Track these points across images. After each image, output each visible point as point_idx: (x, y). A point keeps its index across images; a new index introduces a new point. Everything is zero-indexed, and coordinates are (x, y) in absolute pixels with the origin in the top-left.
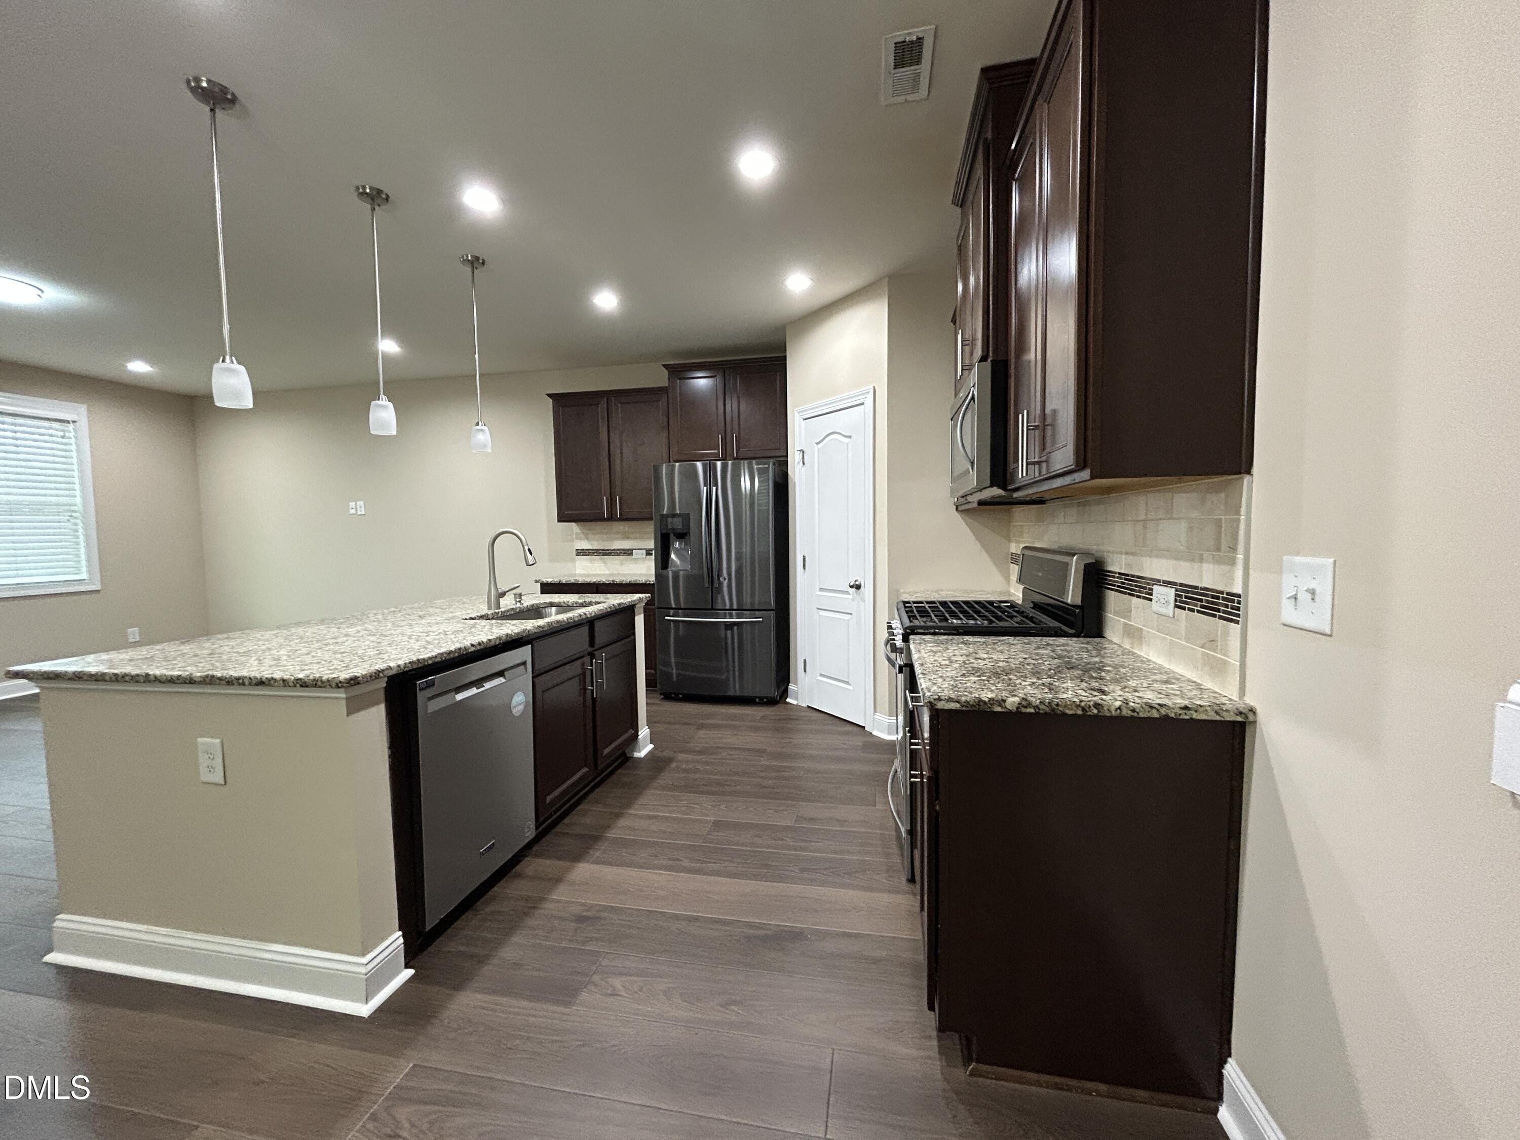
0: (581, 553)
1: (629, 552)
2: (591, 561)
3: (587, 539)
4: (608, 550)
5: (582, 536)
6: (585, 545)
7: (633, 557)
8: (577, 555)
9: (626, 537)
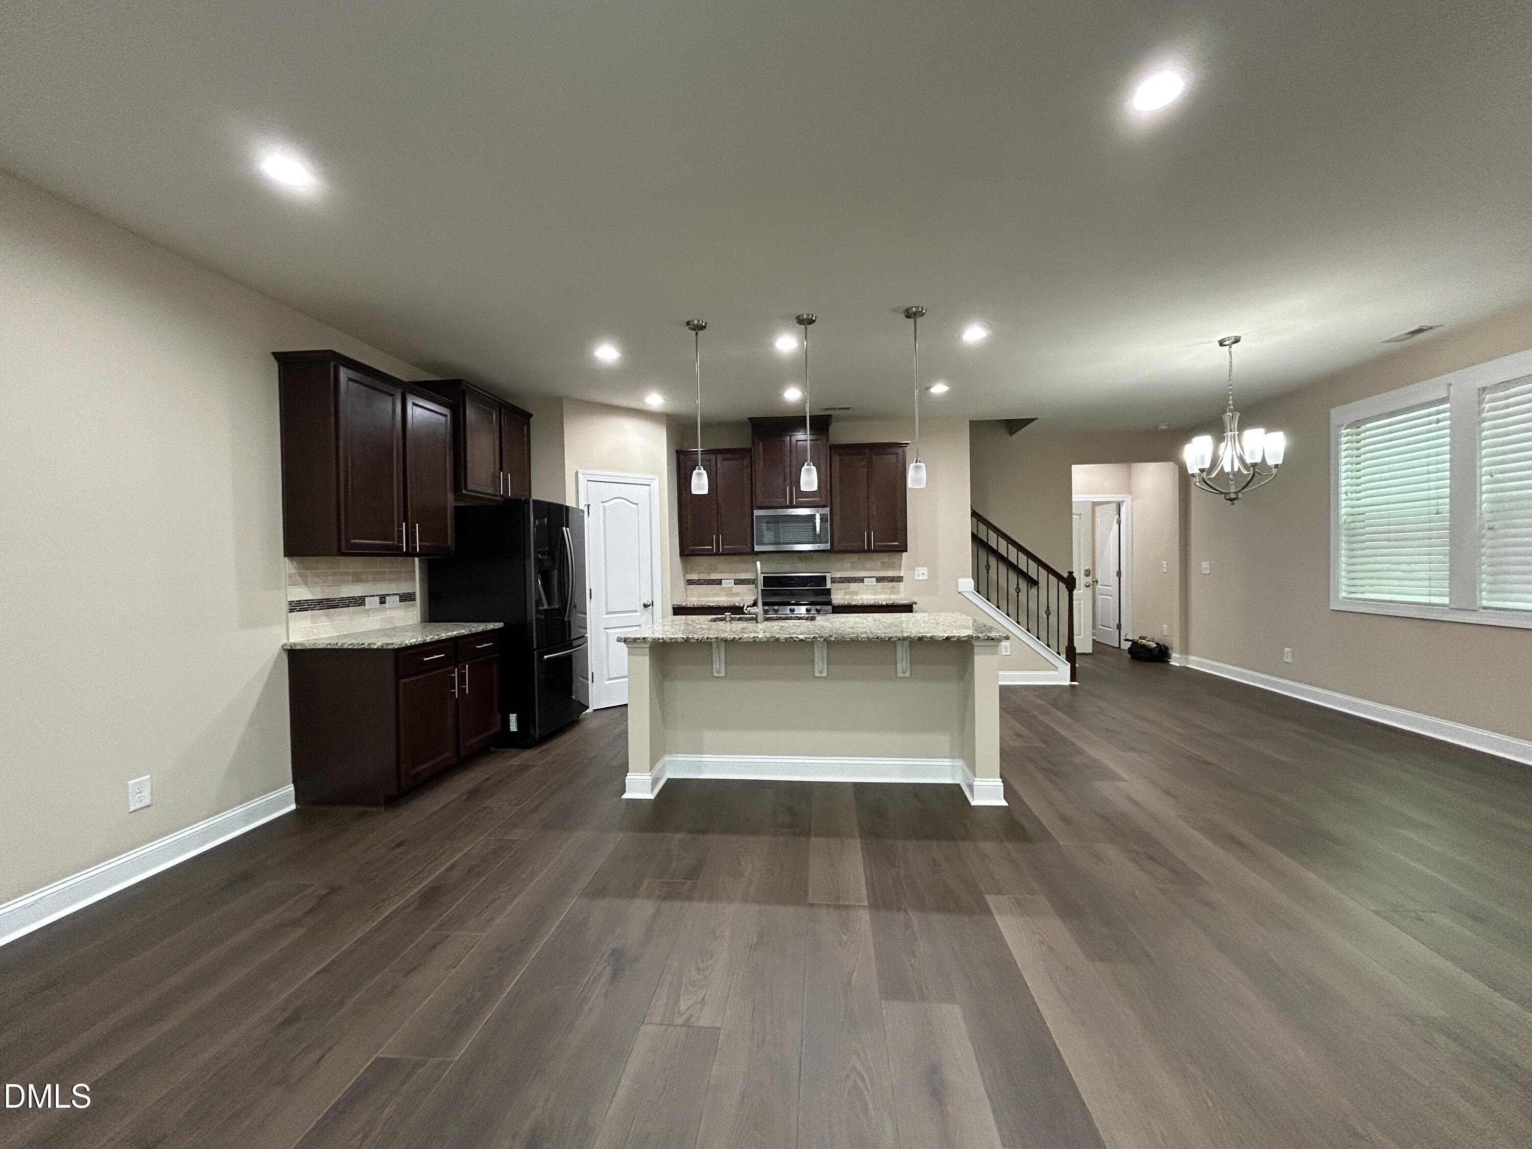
0: (297, 607)
1: (359, 601)
2: (312, 617)
3: (306, 584)
4: (334, 600)
5: (299, 579)
6: (302, 593)
7: (367, 607)
8: (291, 611)
9: (358, 579)
